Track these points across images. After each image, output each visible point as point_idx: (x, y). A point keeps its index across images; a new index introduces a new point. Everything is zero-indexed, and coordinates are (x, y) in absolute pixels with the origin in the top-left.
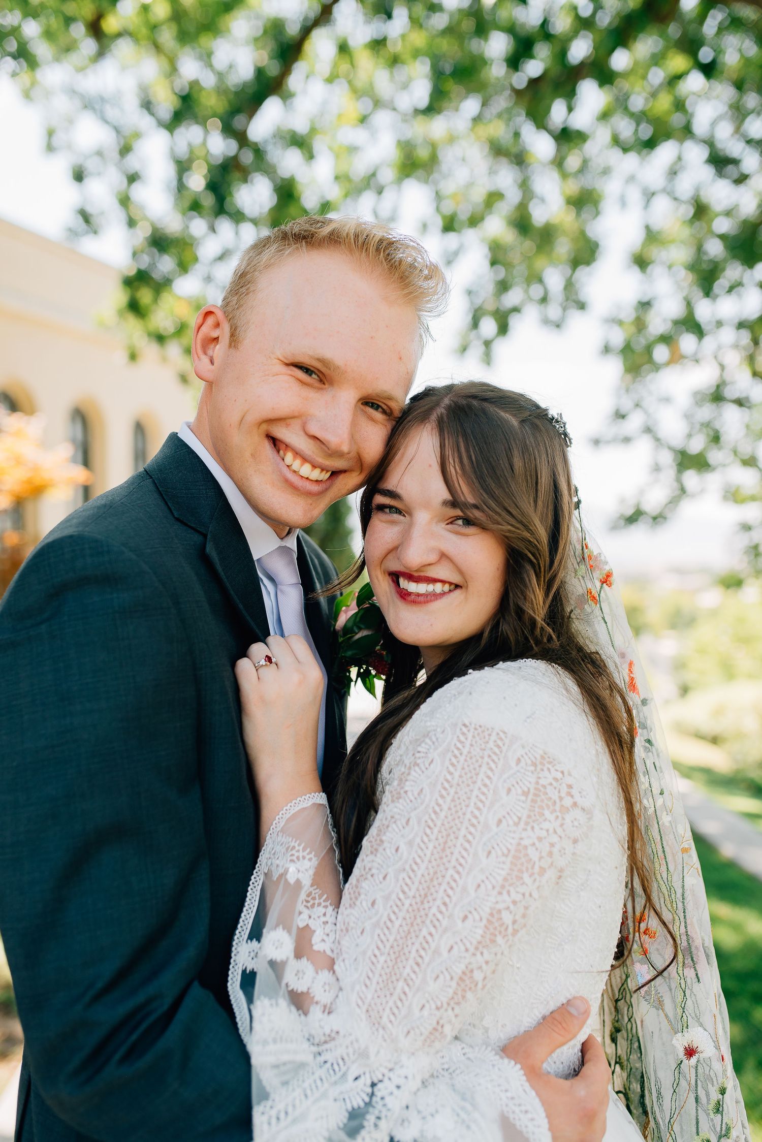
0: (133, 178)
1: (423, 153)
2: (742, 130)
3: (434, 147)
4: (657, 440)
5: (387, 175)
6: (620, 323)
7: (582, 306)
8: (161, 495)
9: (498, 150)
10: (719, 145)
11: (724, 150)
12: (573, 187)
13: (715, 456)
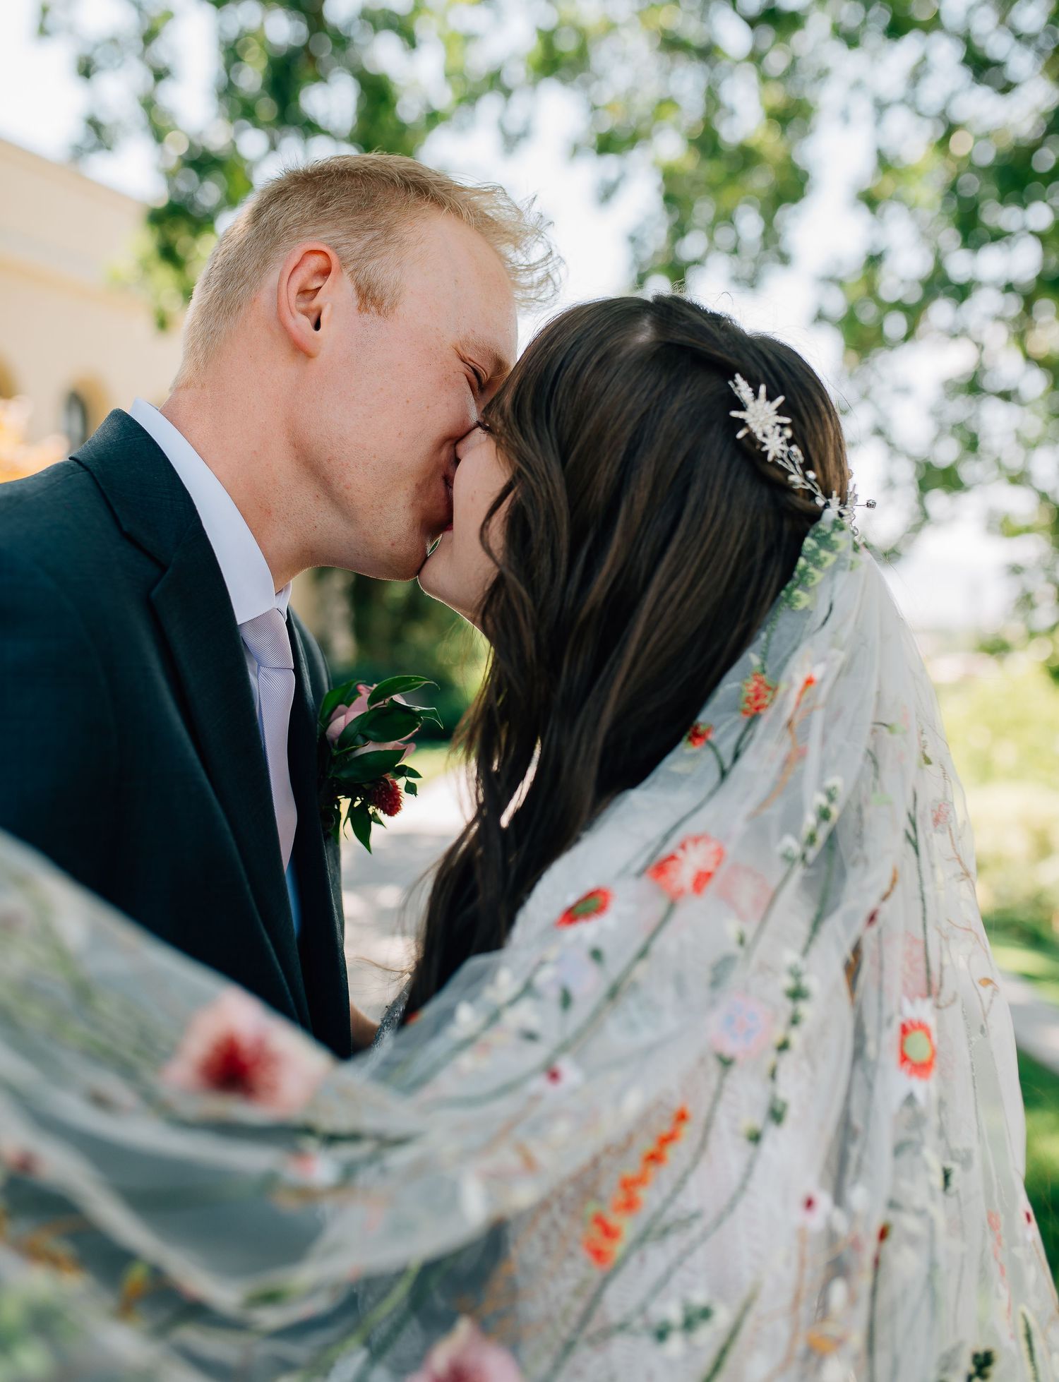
0: (160, 74)
1: (566, 44)
2: (1008, 19)
3: (583, 36)
4: (890, 444)
5: (516, 74)
6: (840, 283)
7: (784, 259)
8: (103, 495)
9: (672, 44)
10: (977, 42)
11: (983, 49)
12: (776, 96)
13: (969, 470)
